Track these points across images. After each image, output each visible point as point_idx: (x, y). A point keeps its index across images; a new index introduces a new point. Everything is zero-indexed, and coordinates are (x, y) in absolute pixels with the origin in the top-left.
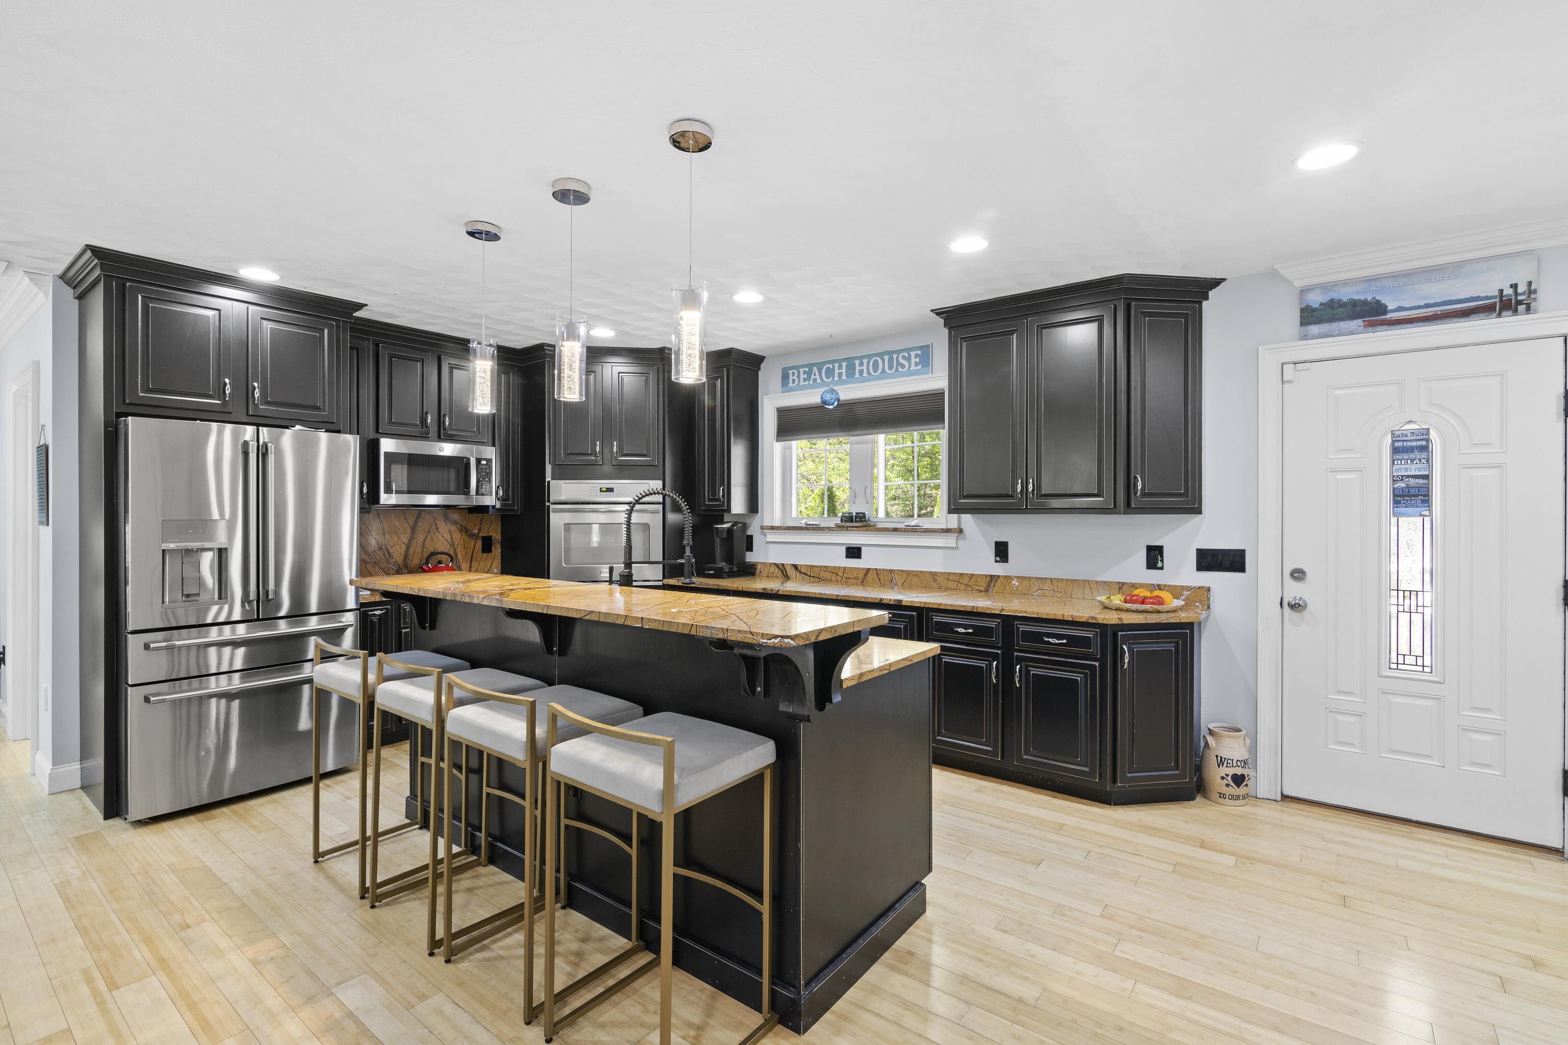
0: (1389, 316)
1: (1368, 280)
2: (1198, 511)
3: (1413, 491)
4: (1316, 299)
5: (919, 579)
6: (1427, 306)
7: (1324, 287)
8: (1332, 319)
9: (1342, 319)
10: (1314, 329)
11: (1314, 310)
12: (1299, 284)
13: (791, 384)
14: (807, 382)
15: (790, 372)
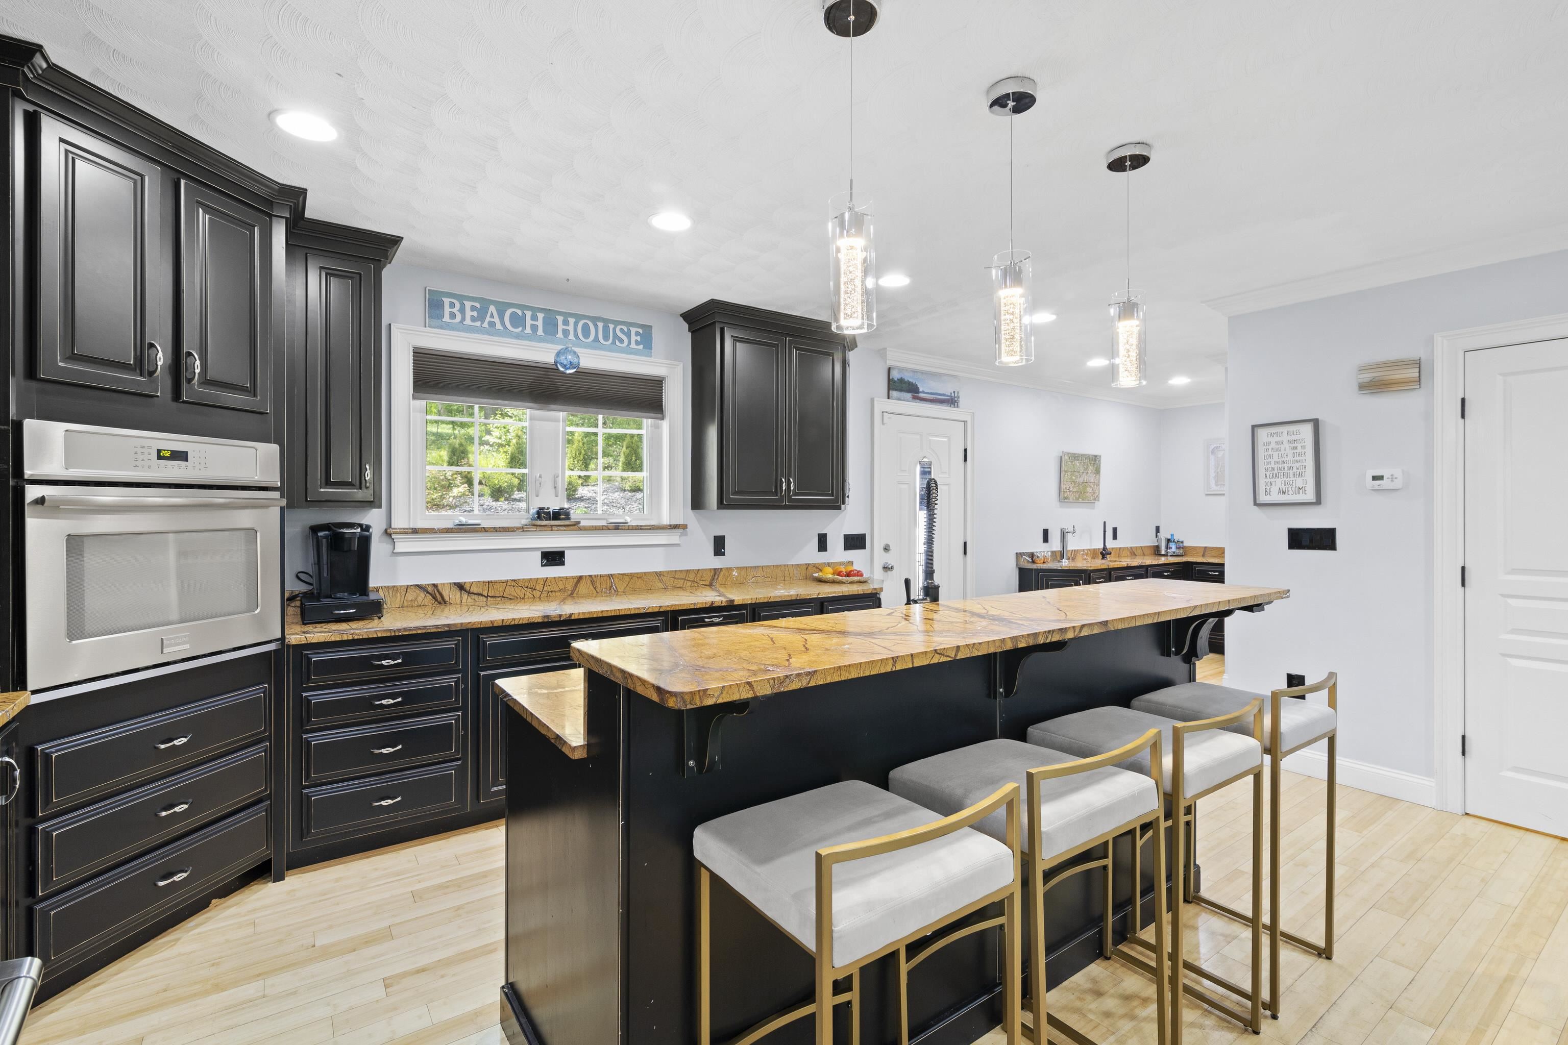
0: (920, 395)
1: (915, 371)
2: (844, 507)
4: (895, 375)
5: (644, 581)
6: (931, 394)
7: (901, 370)
9: (903, 391)
10: (894, 393)
11: (895, 382)
12: (890, 363)
13: (447, 318)
14: (478, 324)
15: (447, 301)
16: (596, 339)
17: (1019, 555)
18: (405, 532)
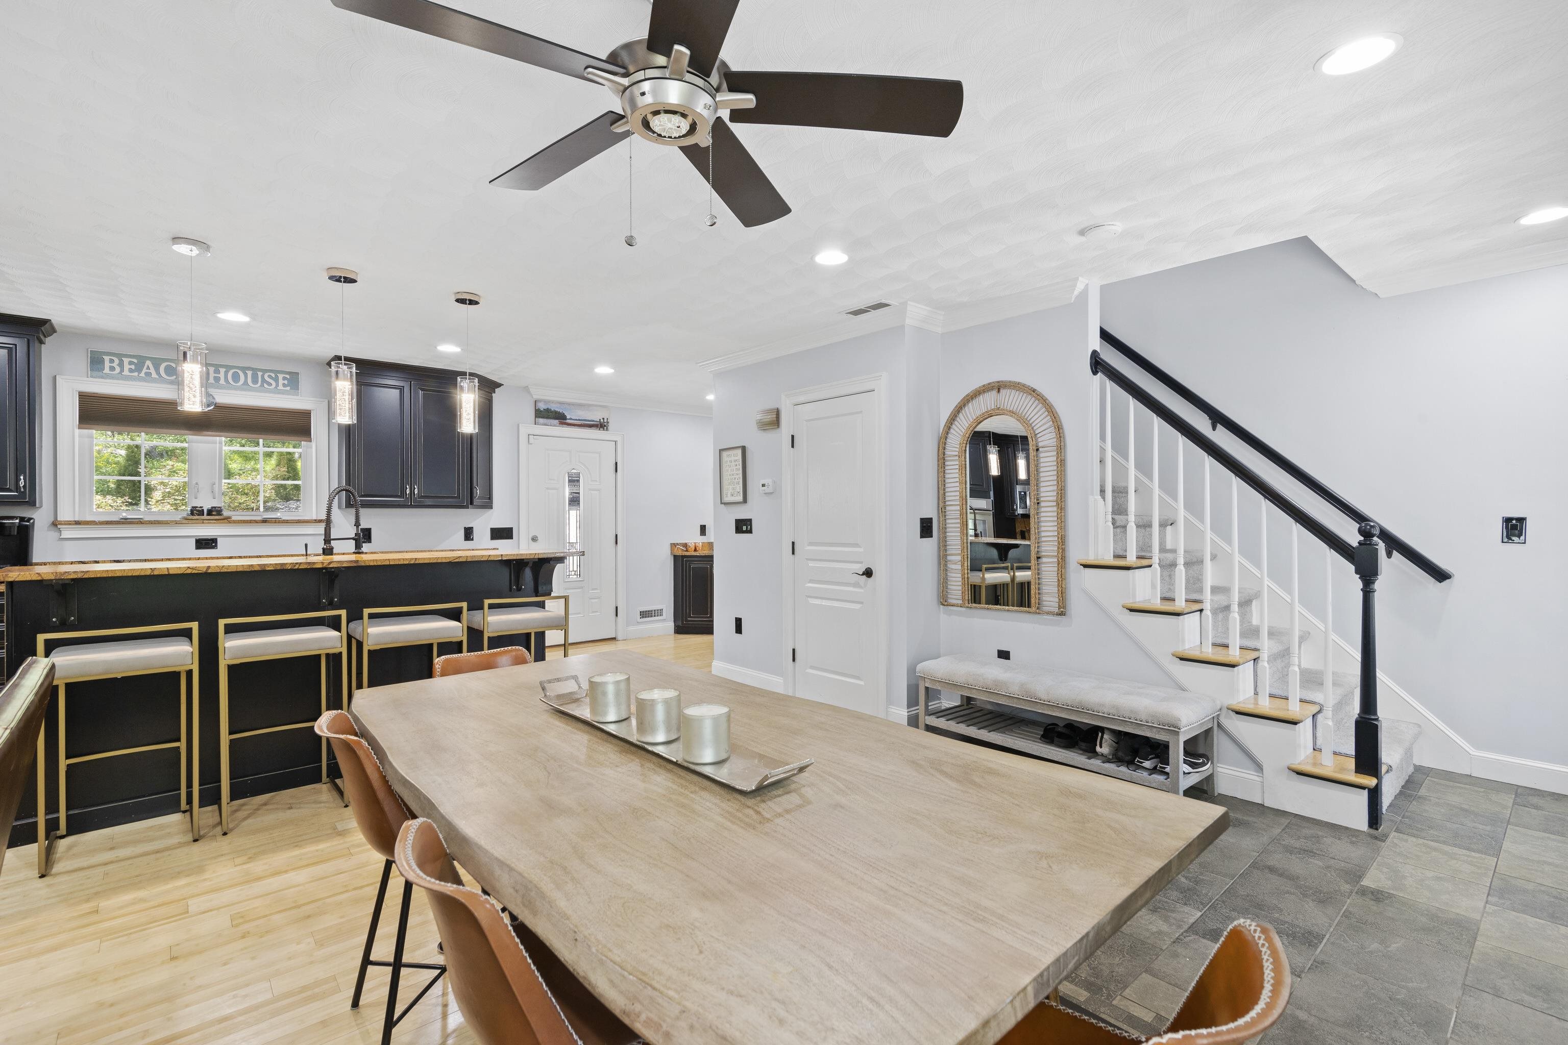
0: (567, 421)
1: (561, 403)
2: (491, 507)
3: (575, 499)
4: (542, 406)
6: (579, 420)
7: (546, 402)
8: (548, 418)
9: (551, 418)
10: (541, 420)
11: (541, 411)
12: (536, 397)
13: (107, 370)
14: (136, 374)
15: (107, 358)
16: (246, 383)
17: (673, 545)
18: (69, 523)
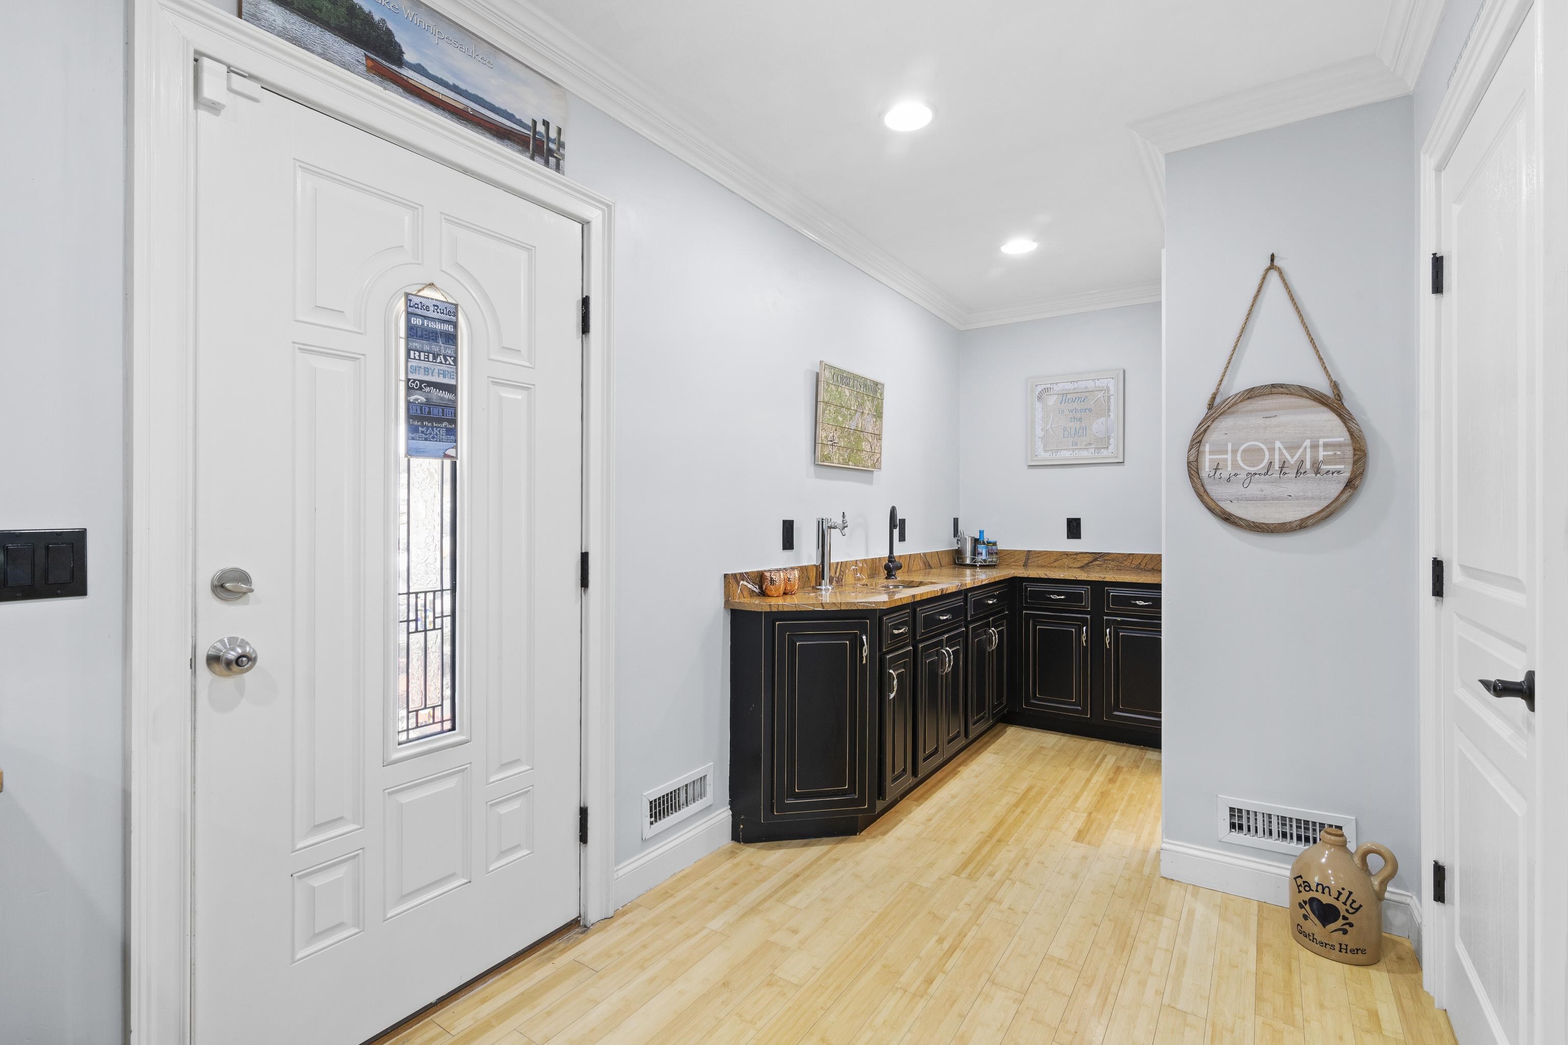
0: (406, 72)
3: (436, 412)
6: (455, 89)
8: (310, 14)
9: (326, 25)
17: (730, 580)
